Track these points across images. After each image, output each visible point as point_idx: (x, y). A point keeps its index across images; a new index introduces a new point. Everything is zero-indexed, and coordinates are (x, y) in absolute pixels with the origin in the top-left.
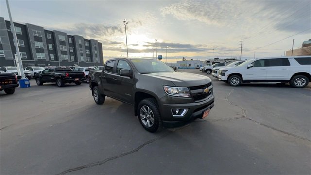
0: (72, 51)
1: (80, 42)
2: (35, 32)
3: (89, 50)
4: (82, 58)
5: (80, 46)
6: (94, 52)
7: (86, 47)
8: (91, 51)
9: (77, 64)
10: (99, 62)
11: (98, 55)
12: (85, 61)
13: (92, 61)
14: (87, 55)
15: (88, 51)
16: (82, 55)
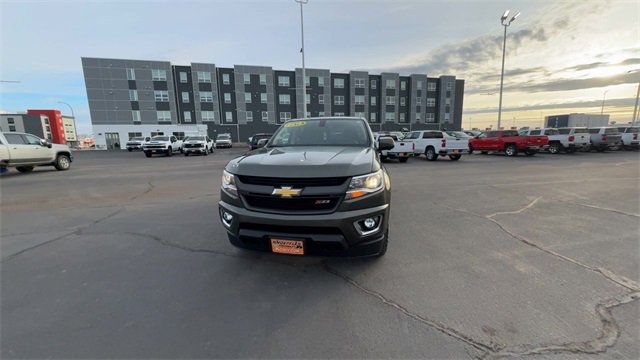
0: (403, 104)
1: (419, 85)
2: (357, 82)
3: (434, 100)
4: (418, 116)
5: (419, 93)
6: (444, 101)
7: (429, 94)
8: (437, 102)
9: (408, 127)
10: (451, 122)
11: (452, 107)
12: (422, 122)
13: (436, 121)
14: (428, 110)
15: (431, 101)
16: (418, 109)
